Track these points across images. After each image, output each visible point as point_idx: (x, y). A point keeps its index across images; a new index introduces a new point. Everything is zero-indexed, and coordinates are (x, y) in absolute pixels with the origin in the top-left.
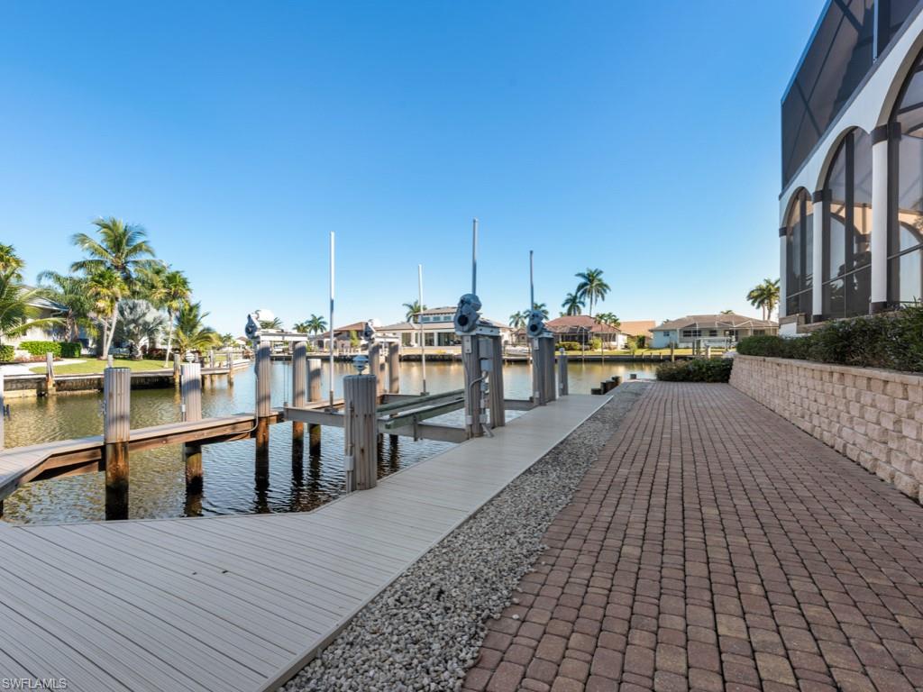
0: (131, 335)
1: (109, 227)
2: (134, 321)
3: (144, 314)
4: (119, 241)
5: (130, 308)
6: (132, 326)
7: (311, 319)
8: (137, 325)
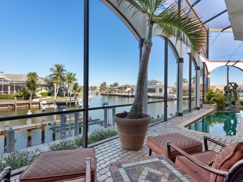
0: (62, 91)
1: (57, 66)
2: (63, 87)
3: (65, 86)
4: (59, 69)
5: (62, 84)
6: (62, 89)
7: (114, 83)
8: (64, 88)
